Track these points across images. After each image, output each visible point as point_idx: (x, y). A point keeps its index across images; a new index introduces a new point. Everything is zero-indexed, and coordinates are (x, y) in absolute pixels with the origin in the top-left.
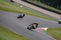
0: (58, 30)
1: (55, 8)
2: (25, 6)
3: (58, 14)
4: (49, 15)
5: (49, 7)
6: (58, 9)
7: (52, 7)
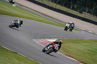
0: (73, 43)
1: (68, 7)
2: (20, 5)
3: (72, 17)
4: (58, 18)
5: (59, 7)
6: (72, 9)
7: (62, 6)
